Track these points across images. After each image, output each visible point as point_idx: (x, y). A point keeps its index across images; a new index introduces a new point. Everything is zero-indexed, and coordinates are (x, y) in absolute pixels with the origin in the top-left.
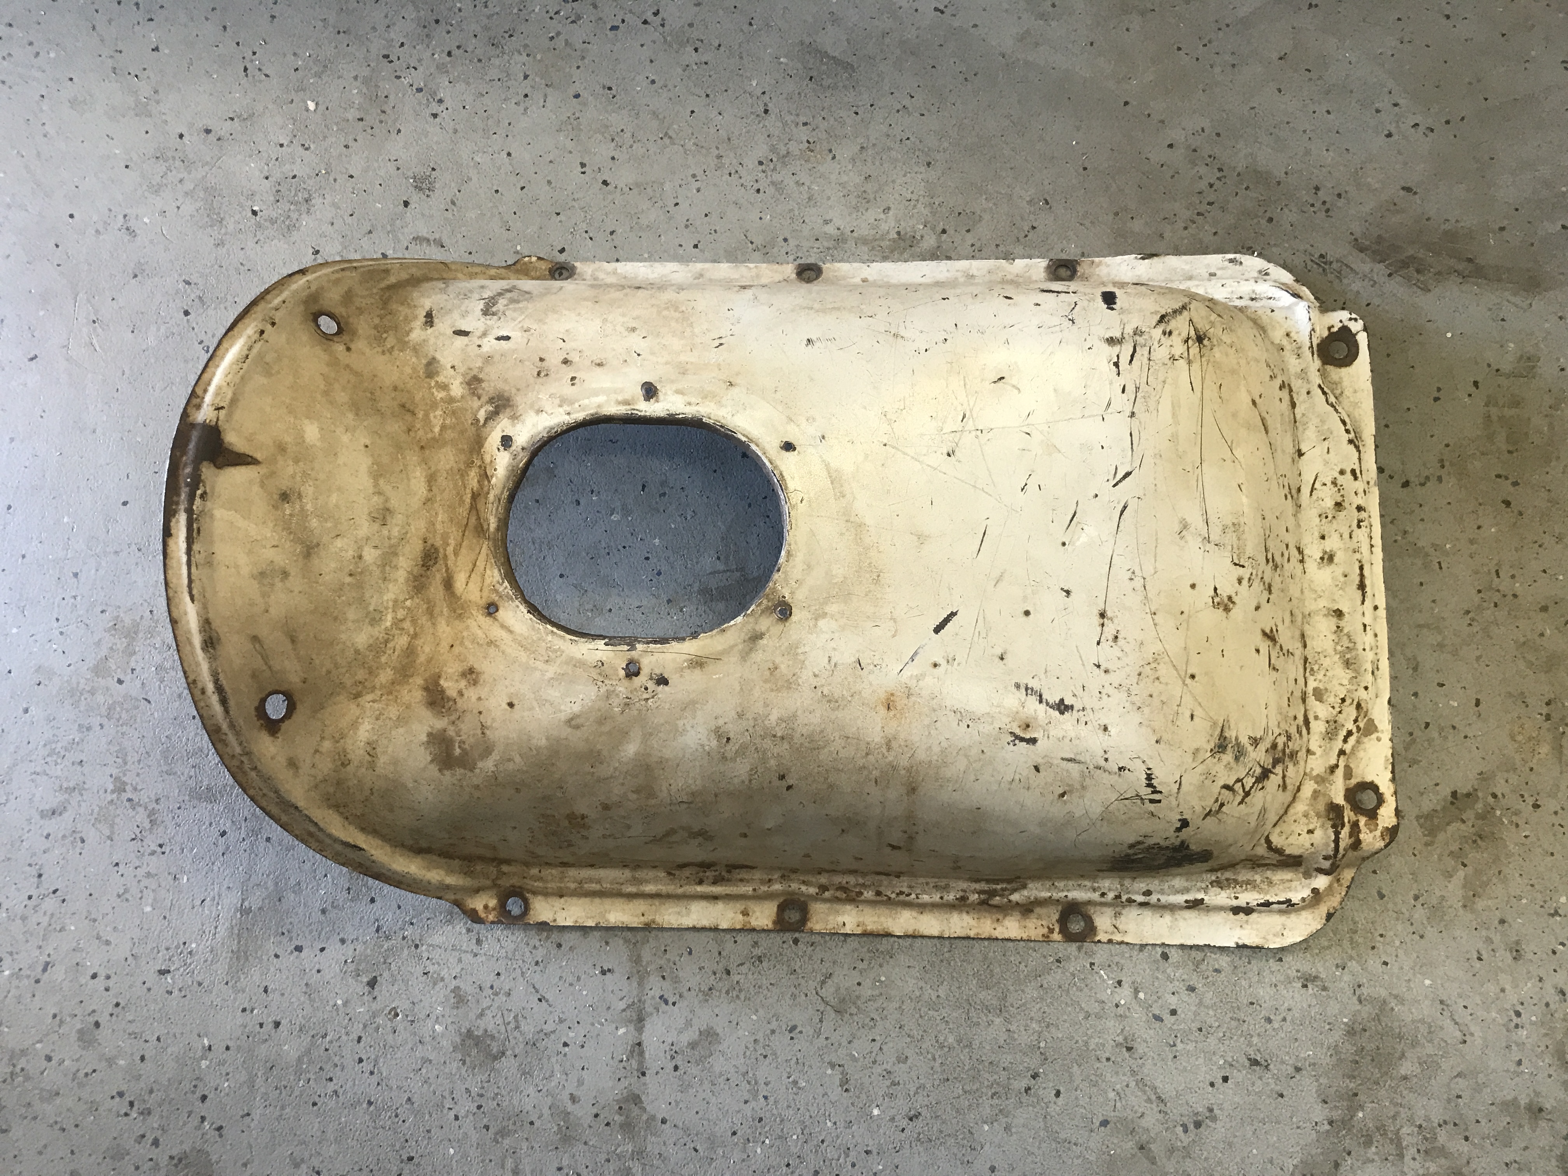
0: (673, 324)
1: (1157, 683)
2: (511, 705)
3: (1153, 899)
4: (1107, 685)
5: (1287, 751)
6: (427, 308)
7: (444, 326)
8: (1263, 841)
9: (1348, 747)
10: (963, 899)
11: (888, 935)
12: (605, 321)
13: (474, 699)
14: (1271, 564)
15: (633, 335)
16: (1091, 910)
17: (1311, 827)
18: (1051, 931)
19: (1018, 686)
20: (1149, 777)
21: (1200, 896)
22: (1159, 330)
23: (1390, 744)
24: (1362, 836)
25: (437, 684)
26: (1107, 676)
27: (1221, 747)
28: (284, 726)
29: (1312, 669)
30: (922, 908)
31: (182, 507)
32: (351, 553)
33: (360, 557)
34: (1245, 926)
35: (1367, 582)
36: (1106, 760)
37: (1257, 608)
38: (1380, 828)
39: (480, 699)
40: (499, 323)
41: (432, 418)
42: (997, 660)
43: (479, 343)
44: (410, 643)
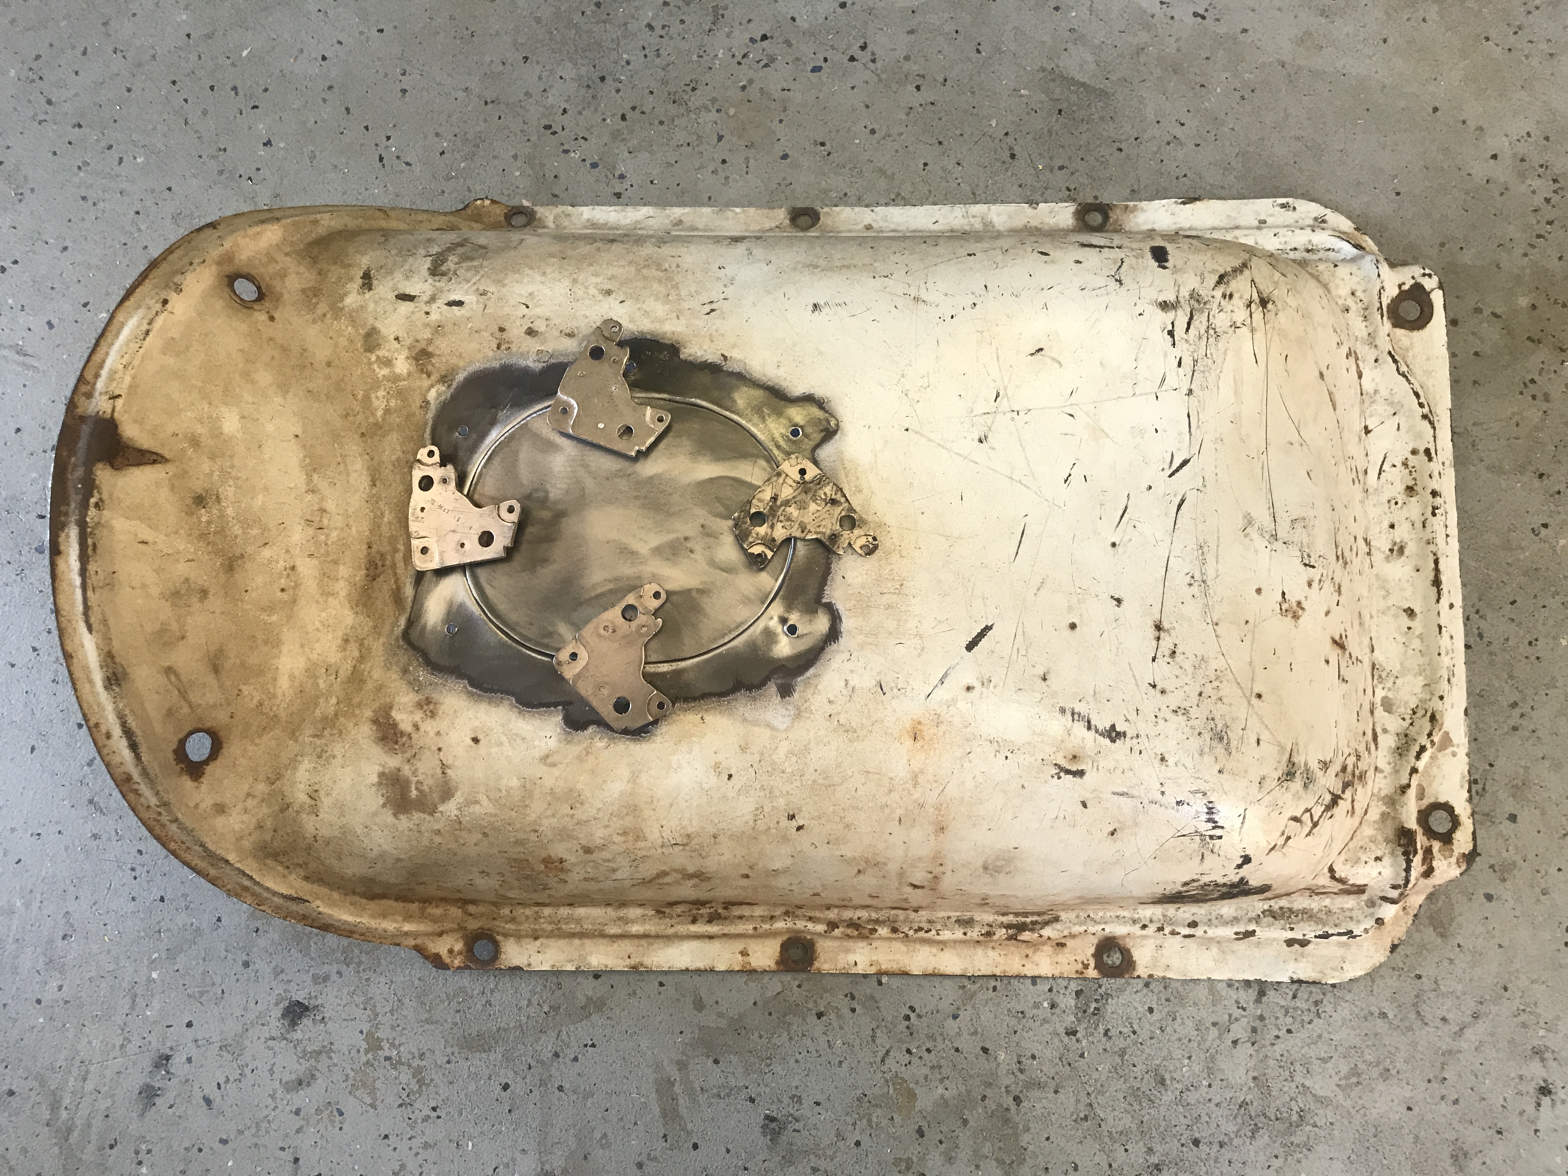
0: (656, 286)
1: (1219, 703)
2: (476, 740)
3: (1199, 932)
4: (1164, 707)
5: (1357, 773)
6: (365, 267)
7: (384, 289)
8: (1326, 870)
9: (1421, 765)
10: (989, 934)
11: (905, 974)
12: (575, 281)
13: (432, 734)
14: (1341, 561)
15: (611, 299)
16: (1129, 943)
17: (1379, 854)
18: (1086, 966)
19: (1063, 711)
20: (1210, 811)
21: (1251, 928)
22: (1218, 293)
23: (1466, 760)
24: (1435, 864)
25: (388, 716)
26: (1165, 697)
27: (1290, 775)
28: (209, 769)
29: (1380, 677)
30: (943, 945)
31: (73, 518)
32: (281, 564)
33: (293, 568)
34: (1300, 958)
35: (1443, 578)
36: (1163, 793)
37: (1327, 613)
38: (1456, 854)
39: (438, 733)
40: (450, 286)
41: (374, 400)
42: (1040, 681)
43: (427, 309)
44: (355, 667)
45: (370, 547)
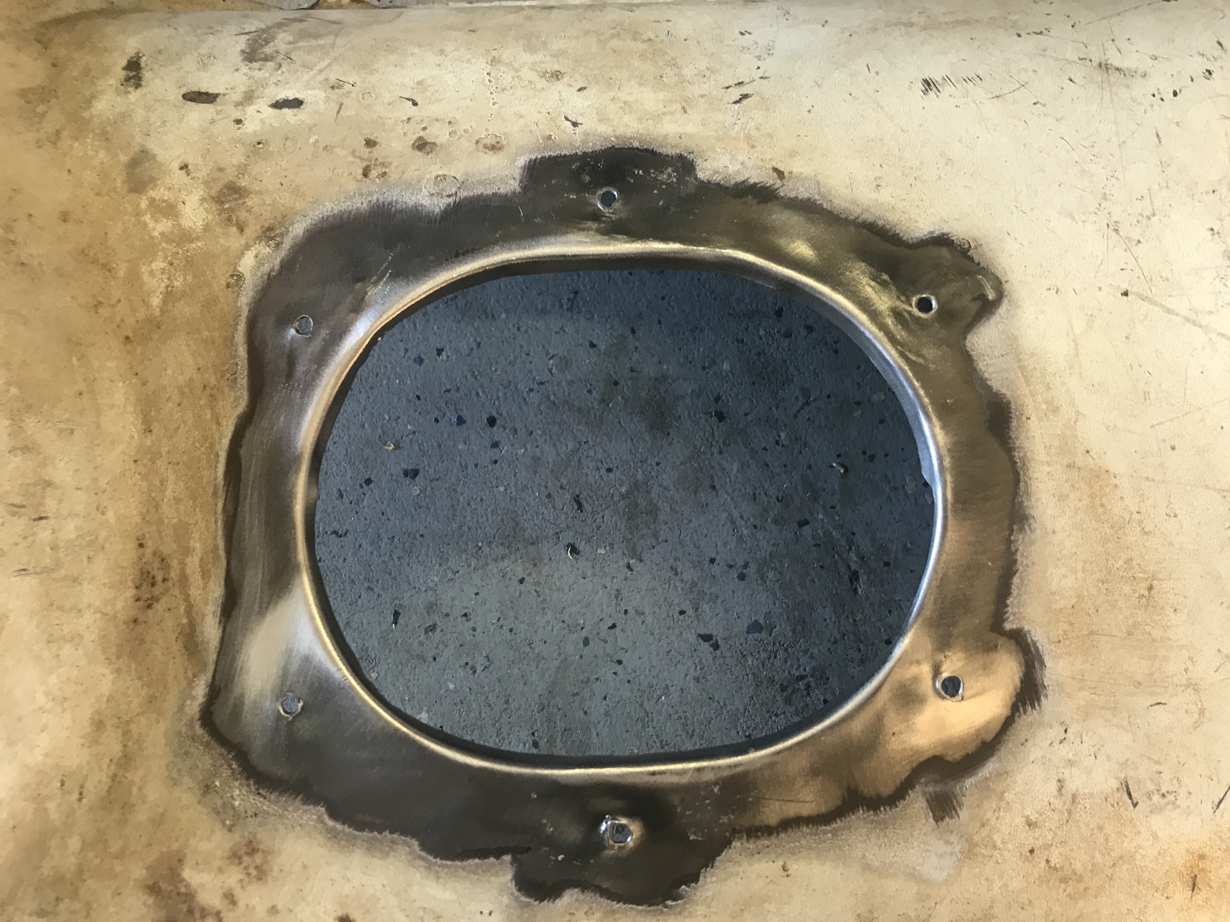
6: (131, 52)
7: (163, 84)
12: (495, 61)
15: (560, 85)
39: (273, 911)
40: (278, 76)
43: (238, 115)
44: (114, 777)
45: (141, 545)
